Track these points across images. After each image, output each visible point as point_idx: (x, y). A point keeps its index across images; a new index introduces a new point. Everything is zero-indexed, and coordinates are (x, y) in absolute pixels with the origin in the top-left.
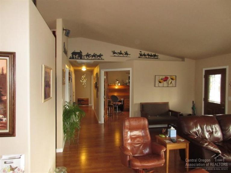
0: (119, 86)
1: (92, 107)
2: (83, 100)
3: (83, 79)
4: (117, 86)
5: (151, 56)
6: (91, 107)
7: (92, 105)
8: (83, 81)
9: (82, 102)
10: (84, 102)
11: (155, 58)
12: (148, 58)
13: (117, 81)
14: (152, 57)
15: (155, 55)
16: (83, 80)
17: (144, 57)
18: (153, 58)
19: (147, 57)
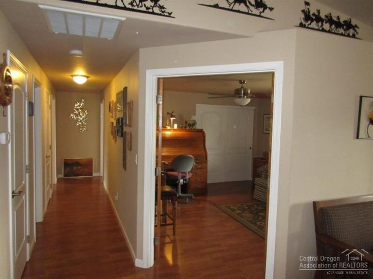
0: (175, 130)
1: (103, 183)
2: (77, 163)
3: (78, 110)
4: (170, 130)
5: (338, 25)
6: (99, 180)
7: (101, 175)
8: (77, 115)
9: (75, 168)
10: (79, 168)
11: (348, 36)
12: (329, 32)
13: (172, 116)
14: (341, 31)
15: (348, 25)
16: (79, 113)
17: (316, 27)
18: (342, 34)
19: (326, 26)
